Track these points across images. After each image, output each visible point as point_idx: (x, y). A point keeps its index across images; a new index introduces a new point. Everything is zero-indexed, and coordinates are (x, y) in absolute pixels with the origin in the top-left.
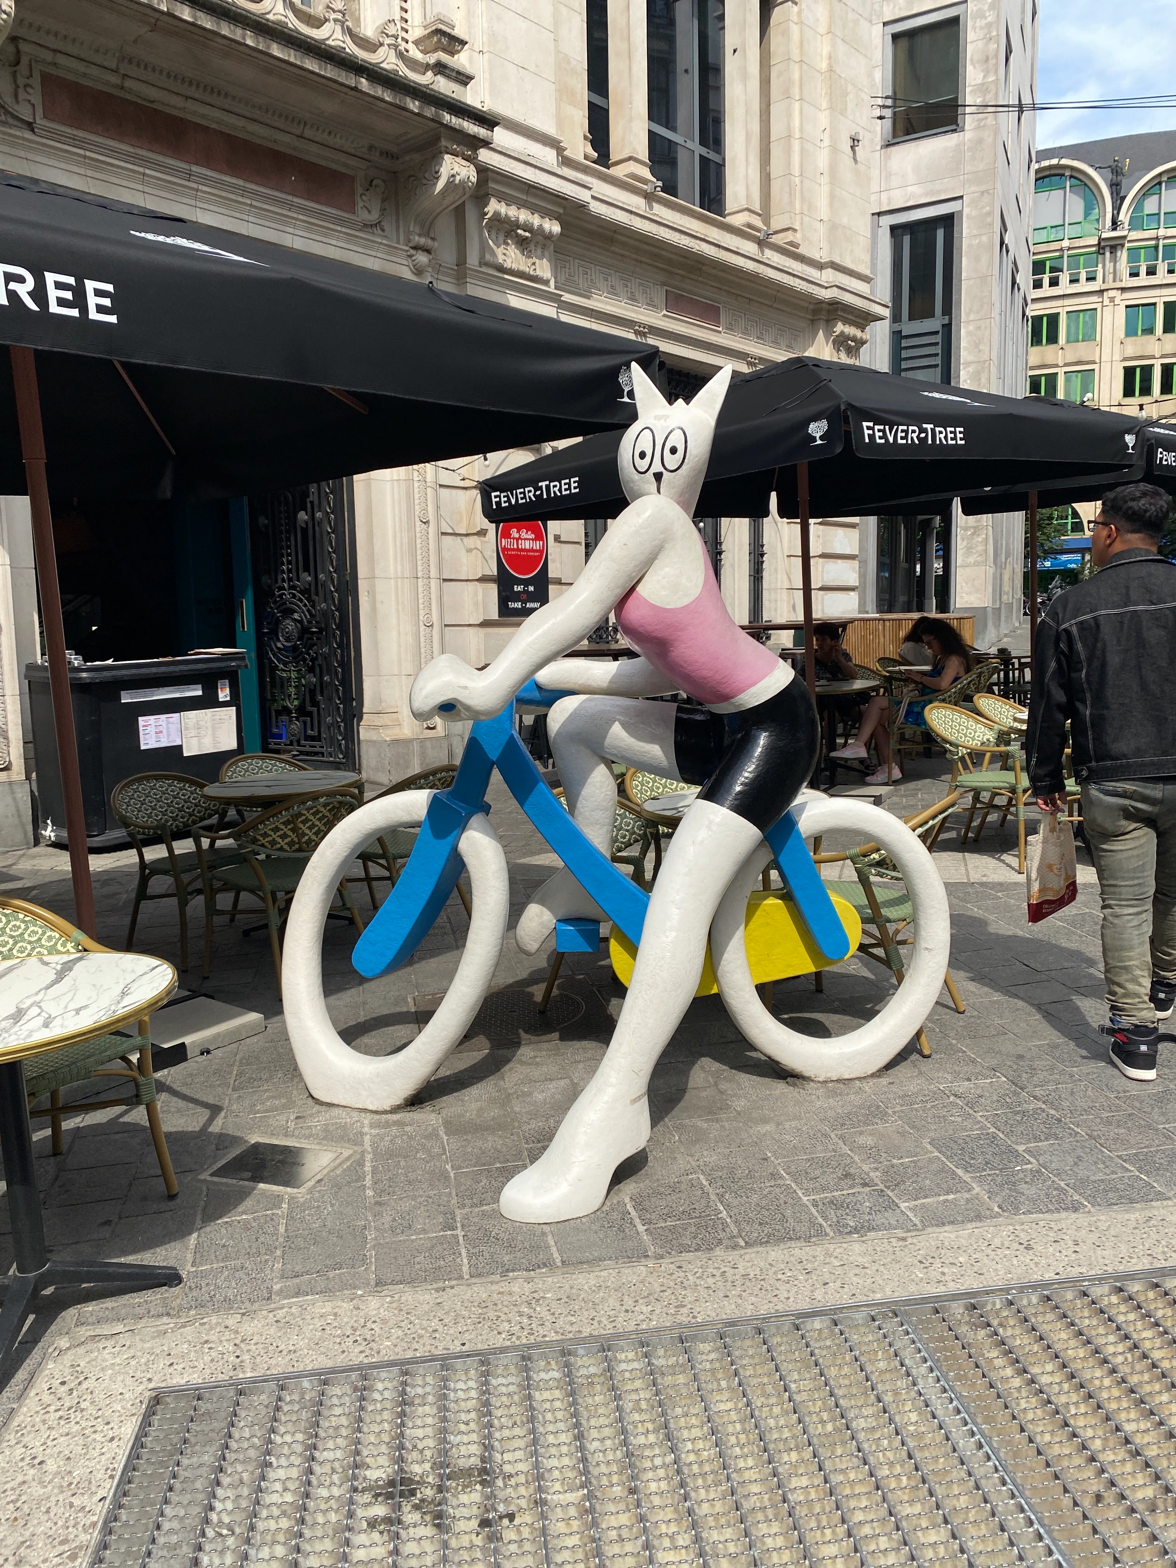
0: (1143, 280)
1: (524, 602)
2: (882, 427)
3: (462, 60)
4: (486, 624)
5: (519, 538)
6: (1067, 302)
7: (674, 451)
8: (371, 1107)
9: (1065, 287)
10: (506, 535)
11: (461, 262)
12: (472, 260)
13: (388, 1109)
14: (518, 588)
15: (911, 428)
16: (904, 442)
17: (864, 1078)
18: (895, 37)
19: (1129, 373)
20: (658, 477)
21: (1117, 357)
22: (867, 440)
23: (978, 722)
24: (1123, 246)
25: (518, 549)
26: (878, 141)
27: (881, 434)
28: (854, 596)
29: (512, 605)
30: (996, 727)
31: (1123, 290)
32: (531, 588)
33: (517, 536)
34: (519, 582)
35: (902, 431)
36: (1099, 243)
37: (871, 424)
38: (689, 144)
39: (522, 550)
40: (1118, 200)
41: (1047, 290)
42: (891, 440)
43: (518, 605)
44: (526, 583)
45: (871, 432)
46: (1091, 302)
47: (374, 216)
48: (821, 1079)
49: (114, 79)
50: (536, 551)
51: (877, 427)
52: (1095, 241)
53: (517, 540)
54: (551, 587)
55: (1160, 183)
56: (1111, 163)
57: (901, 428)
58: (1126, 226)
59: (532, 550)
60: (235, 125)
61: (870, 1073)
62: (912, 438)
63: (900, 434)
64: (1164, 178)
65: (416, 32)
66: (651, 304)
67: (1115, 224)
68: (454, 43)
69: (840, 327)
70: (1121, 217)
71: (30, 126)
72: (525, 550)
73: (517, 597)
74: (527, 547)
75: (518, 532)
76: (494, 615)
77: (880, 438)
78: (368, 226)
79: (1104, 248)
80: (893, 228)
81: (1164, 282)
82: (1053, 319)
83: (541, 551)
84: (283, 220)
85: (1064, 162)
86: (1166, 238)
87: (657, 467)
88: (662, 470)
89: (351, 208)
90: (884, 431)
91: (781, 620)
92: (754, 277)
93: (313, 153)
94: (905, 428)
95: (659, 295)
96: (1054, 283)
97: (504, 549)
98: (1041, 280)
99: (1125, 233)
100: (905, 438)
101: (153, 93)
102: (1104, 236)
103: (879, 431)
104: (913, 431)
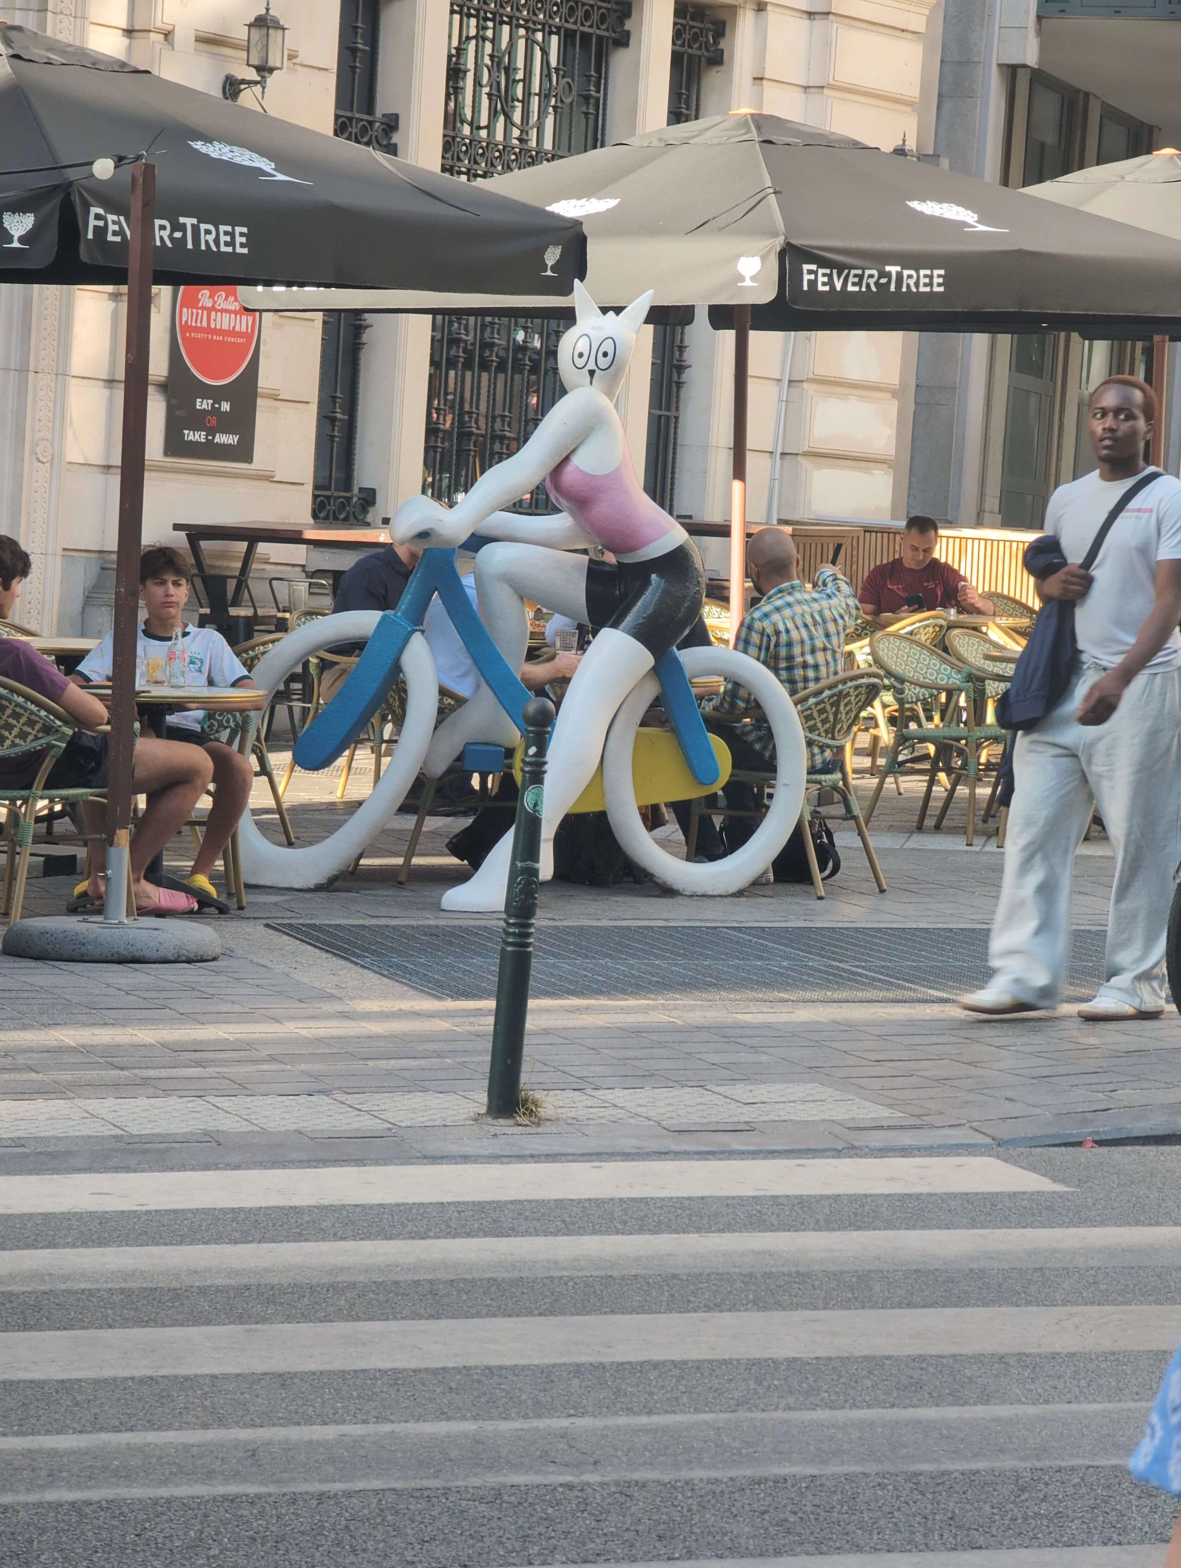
1: (211, 432)
2: (828, 271)
5: (213, 308)
7: (605, 354)
8: (296, 886)
10: (190, 303)
13: (312, 887)
14: (204, 404)
15: (867, 272)
16: (856, 289)
17: (726, 896)
20: (592, 373)
22: (805, 288)
23: (944, 661)
25: (208, 330)
27: (826, 279)
29: (191, 436)
30: (966, 669)
32: (226, 406)
33: (209, 304)
34: (207, 392)
35: (855, 276)
37: (813, 267)
39: (216, 331)
42: (838, 286)
43: (201, 437)
44: (216, 394)
45: (812, 277)
48: (688, 893)
50: (240, 334)
51: (821, 271)
53: (210, 310)
54: (261, 407)
57: (853, 272)
59: (232, 333)
61: (731, 892)
62: (868, 285)
63: (851, 279)
72: (221, 332)
73: (197, 421)
74: (225, 327)
75: (212, 296)
77: (824, 284)
83: (248, 336)
87: (591, 366)
88: (595, 368)
90: (830, 276)
94: (860, 272)
97: (186, 328)
100: (859, 284)
103: (824, 275)
104: (871, 276)
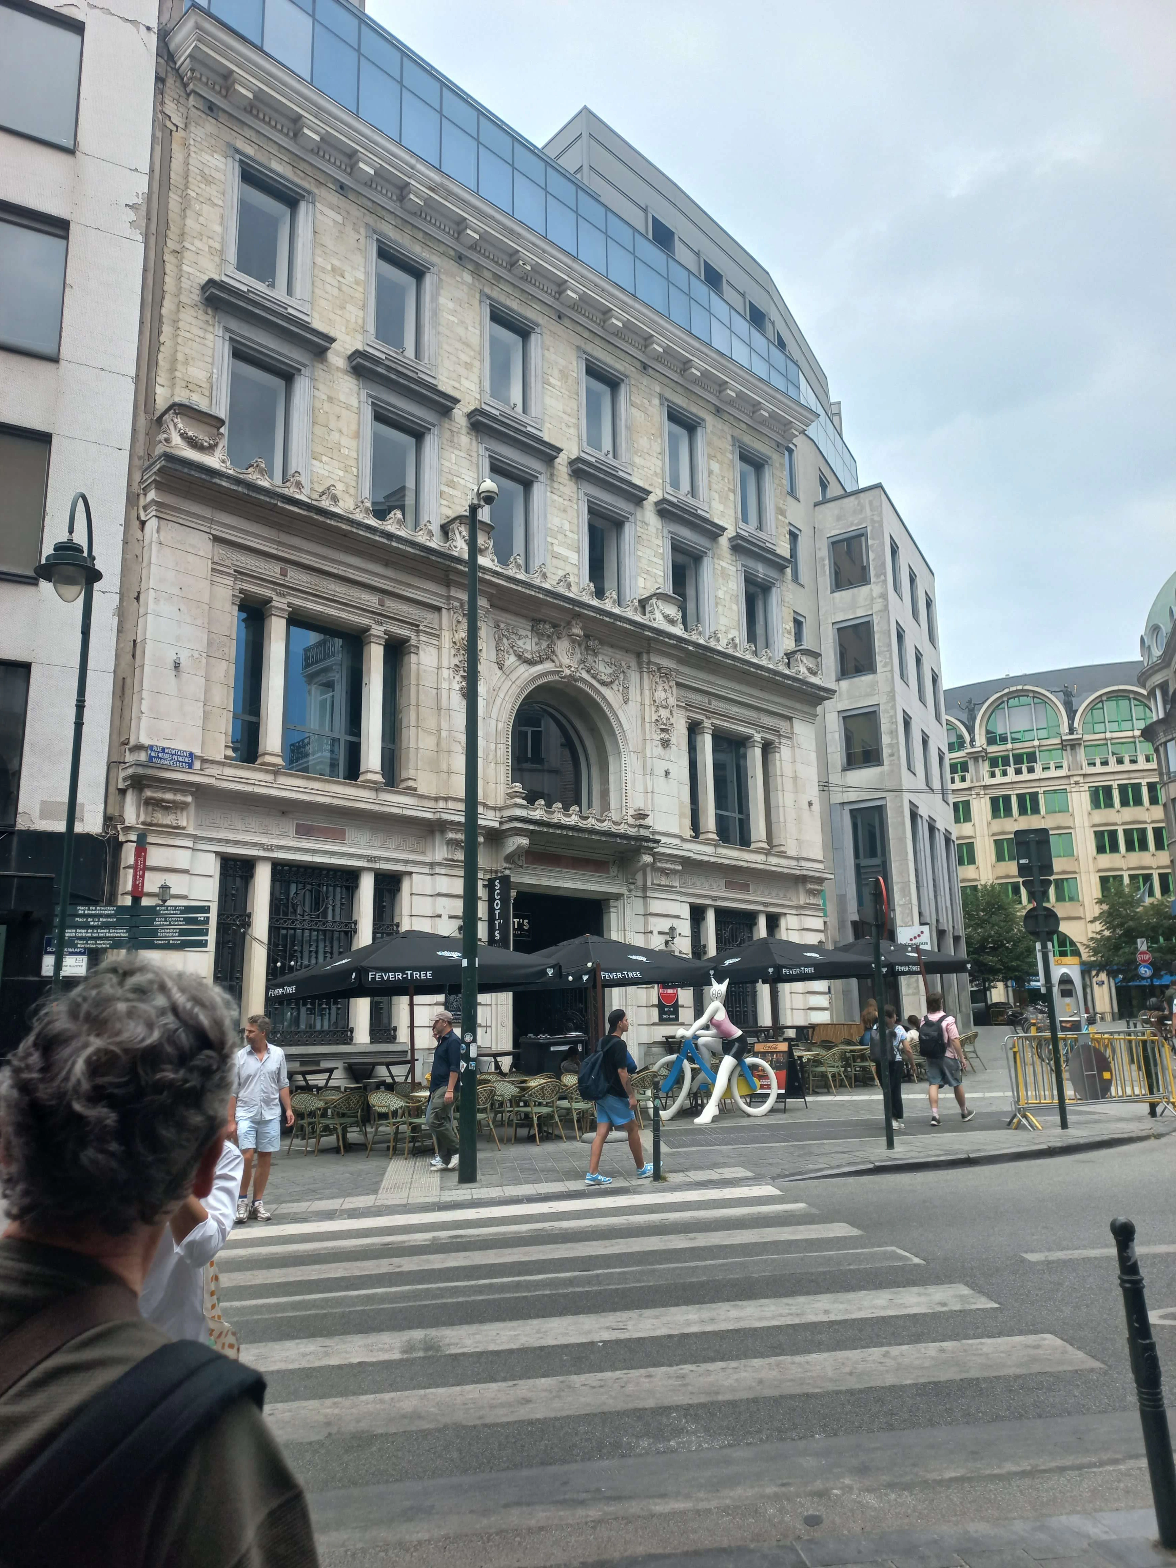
0: (1099, 769)
3: (647, 822)
4: (654, 1024)
6: (1043, 783)
7: (719, 994)
9: (1039, 773)
10: (663, 988)
11: (645, 885)
12: (649, 883)
13: (668, 1119)
14: (667, 1009)
18: (844, 718)
19: (1099, 835)
21: (1087, 824)
24: (1080, 744)
25: (667, 994)
26: (839, 768)
28: (827, 1013)
31: (1085, 775)
34: (667, 1006)
36: (1062, 743)
38: (734, 815)
40: (1071, 714)
41: (1025, 776)
43: (666, 1016)
46: (1059, 785)
47: (615, 874)
49: (543, 848)
52: (1058, 741)
54: (680, 1009)
55: (1102, 701)
56: (1063, 689)
58: (1080, 732)
60: (575, 853)
64: (1104, 698)
65: (631, 812)
66: (719, 887)
67: (1072, 730)
68: (644, 816)
69: (809, 886)
70: (1076, 725)
71: (521, 867)
76: (657, 1021)
78: (614, 877)
79: (1066, 746)
80: (851, 811)
81: (1116, 770)
82: (1034, 796)
83: (675, 994)
84: (588, 881)
85: (1026, 687)
86: (1112, 739)
88: (717, 996)
89: (608, 873)
91: (789, 1024)
92: (765, 871)
93: (596, 857)
95: (722, 883)
96: (1031, 770)
97: (661, 994)
98: (1021, 768)
99: (1080, 736)
101: (553, 849)
102: (1064, 738)
